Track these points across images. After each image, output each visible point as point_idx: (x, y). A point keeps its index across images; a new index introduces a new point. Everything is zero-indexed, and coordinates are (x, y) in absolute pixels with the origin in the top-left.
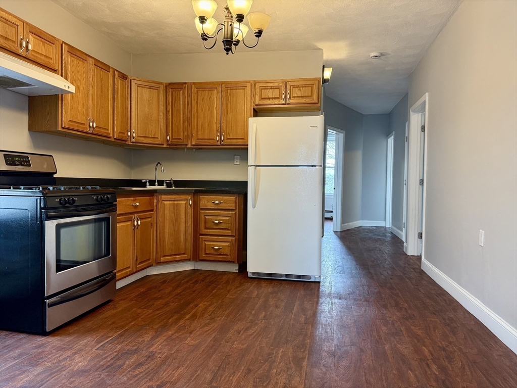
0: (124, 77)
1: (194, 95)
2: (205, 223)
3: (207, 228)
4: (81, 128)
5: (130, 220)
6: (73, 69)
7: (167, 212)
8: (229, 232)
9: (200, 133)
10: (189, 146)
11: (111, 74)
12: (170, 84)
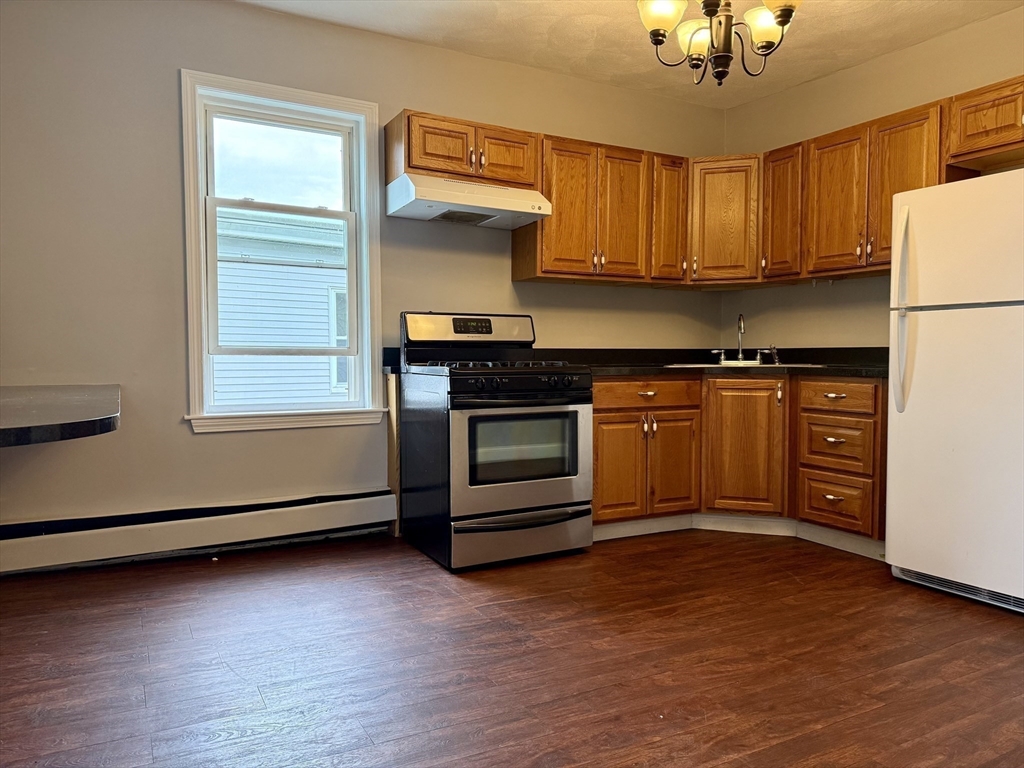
0: (675, 162)
1: (814, 166)
2: (811, 440)
3: (813, 452)
4: (576, 268)
5: (637, 421)
6: (563, 175)
7: (727, 412)
8: (858, 466)
9: (823, 243)
10: (804, 275)
11: (643, 166)
12: (771, 153)
